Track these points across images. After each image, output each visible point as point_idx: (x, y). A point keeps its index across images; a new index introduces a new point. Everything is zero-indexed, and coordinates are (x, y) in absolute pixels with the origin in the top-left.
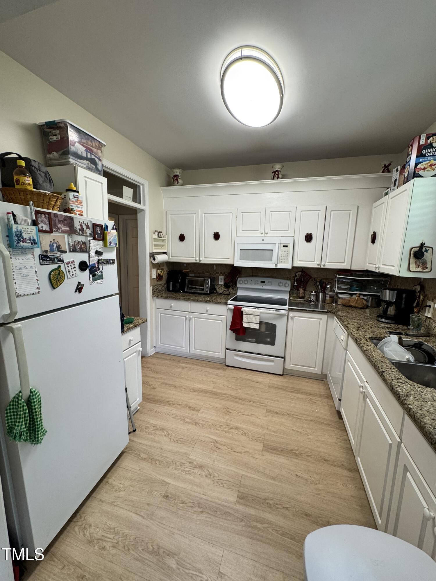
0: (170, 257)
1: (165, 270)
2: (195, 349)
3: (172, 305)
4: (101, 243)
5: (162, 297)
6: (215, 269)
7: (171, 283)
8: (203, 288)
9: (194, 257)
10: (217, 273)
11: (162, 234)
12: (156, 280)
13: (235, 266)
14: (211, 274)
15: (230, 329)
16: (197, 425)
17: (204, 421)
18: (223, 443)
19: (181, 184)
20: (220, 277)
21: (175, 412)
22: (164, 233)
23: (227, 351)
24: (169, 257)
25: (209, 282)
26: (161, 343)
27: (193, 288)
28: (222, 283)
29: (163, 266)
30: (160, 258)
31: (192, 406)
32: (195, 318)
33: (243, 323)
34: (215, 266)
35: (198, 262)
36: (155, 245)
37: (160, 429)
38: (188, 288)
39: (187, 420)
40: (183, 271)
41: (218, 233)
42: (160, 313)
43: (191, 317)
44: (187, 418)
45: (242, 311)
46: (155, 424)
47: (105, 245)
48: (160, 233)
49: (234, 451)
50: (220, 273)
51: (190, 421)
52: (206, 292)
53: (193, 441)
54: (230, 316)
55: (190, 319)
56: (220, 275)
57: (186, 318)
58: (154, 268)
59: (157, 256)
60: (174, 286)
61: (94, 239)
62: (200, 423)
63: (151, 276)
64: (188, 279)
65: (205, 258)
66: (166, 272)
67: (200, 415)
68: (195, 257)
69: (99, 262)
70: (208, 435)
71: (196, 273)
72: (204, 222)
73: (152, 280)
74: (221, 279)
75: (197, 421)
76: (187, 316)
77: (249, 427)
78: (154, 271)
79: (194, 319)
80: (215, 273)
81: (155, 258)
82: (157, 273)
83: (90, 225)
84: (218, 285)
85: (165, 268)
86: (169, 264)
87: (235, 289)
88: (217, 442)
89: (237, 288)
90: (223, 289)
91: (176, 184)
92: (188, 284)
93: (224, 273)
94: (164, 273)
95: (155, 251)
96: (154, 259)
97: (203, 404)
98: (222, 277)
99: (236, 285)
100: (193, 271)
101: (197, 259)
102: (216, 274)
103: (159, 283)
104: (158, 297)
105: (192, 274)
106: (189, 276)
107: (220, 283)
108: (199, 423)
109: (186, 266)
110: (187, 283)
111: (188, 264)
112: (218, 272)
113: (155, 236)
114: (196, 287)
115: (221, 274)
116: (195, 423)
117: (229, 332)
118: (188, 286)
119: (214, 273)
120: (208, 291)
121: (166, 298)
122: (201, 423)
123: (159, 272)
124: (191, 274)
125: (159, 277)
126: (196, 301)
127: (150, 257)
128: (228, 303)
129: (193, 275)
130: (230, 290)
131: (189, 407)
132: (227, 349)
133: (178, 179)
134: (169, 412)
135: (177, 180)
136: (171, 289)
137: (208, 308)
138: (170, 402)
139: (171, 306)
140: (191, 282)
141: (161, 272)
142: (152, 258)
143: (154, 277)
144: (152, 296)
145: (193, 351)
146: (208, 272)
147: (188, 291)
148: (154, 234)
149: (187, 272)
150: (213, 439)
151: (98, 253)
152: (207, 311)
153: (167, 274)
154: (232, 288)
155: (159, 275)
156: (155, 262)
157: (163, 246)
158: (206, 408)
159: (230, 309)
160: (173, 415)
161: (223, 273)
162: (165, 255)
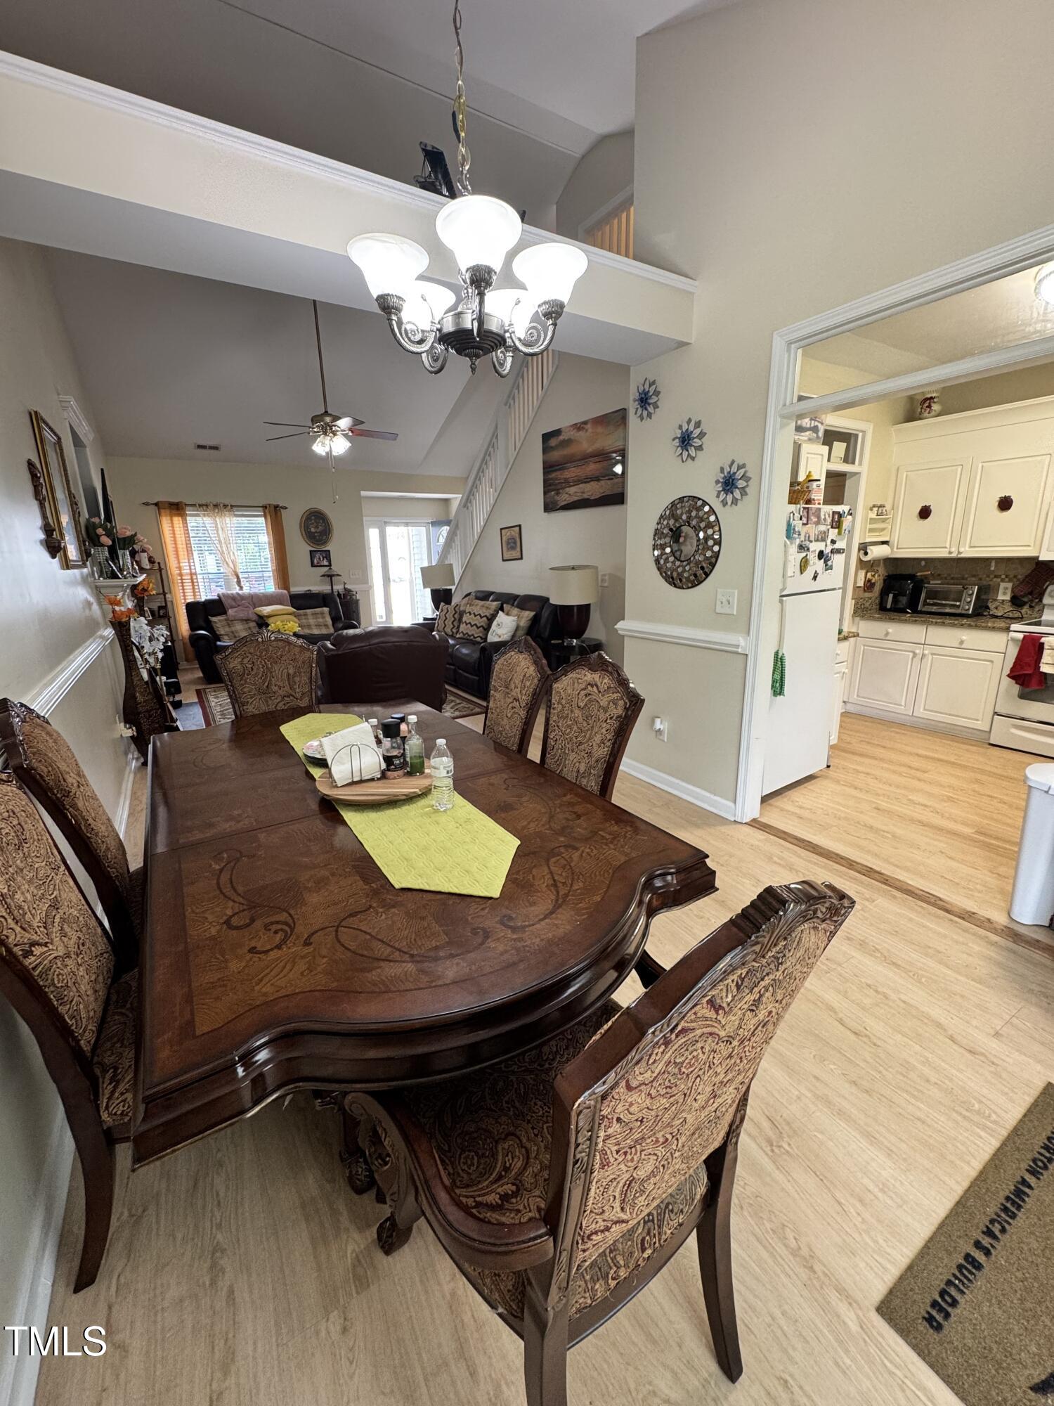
0: (895, 550)
1: (880, 572)
2: (925, 710)
3: (890, 631)
4: (837, 530)
5: (872, 618)
6: (993, 569)
7: (891, 596)
8: (958, 603)
9: (946, 548)
10: (996, 577)
11: (884, 509)
12: (862, 589)
13: (1040, 559)
14: (980, 579)
15: (1008, 676)
19: (936, 413)
20: (1003, 585)
22: (888, 507)
23: (996, 717)
24: (892, 549)
25: (973, 593)
26: (858, 696)
27: (934, 604)
28: (1008, 597)
29: (879, 565)
30: (877, 552)
32: (932, 654)
33: (1041, 665)
34: (993, 564)
35: (954, 555)
36: (871, 530)
38: (925, 604)
40: (919, 574)
41: (1009, 497)
42: (864, 645)
43: (926, 652)
45: (1043, 644)
47: (839, 533)
48: (880, 509)
50: (1003, 577)
52: (964, 612)
54: (1013, 652)
55: (923, 655)
56: (1003, 580)
57: (915, 654)
58: (862, 569)
59: (871, 547)
60: (895, 601)
61: (832, 527)
63: (855, 582)
64: (926, 588)
65: (971, 547)
66: (882, 578)
68: (948, 546)
69: (832, 552)
71: (946, 578)
72: (978, 478)
73: (856, 588)
74: (1006, 589)
76: (917, 651)
78: (862, 574)
79: (930, 657)
80: (992, 576)
81: (868, 551)
82: (866, 577)
83: (831, 513)
84: (996, 600)
85: (882, 570)
86: (889, 562)
87: (1037, 609)
89: (1044, 605)
90: (1008, 607)
91: (926, 414)
92: (927, 597)
93: (1015, 577)
94: (878, 580)
95: (868, 540)
96: (866, 554)
98: (1010, 585)
99: (1041, 601)
100: (939, 575)
101: (953, 550)
102: (995, 580)
103: (867, 595)
104: (863, 617)
105: (938, 580)
106: (929, 583)
107: (1000, 597)
109: (925, 565)
110: (923, 595)
111: (930, 561)
112: (1000, 574)
113: (873, 515)
114: (944, 602)
115: (1007, 579)
117: (1007, 681)
118: (925, 601)
119: (988, 576)
120: (969, 609)
121: (880, 619)
123: (869, 575)
124: (934, 579)
125: (869, 585)
126: (941, 625)
127: (859, 550)
128: (1011, 629)
129: (939, 582)
130: (1023, 611)
132: (995, 713)
133: (932, 405)
135: (929, 406)
136: (889, 606)
137: (964, 638)
139: (887, 634)
140: (933, 594)
141: (873, 576)
142: (862, 552)
143: (861, 583)
144: (853, 616)
145: (920, 712)
146: (974, 576)
147: (924, 609)
148: (871, 510)
149: (926, 577)
151: (833, 542)
152: (962, 642)
153: (882, 581)
154: (1031, 607)
155: (869, 581)
156: (865, 559)
157: (883, 529)
159: (1013, 640)
161: (1011, 576)
162: (885, 546)
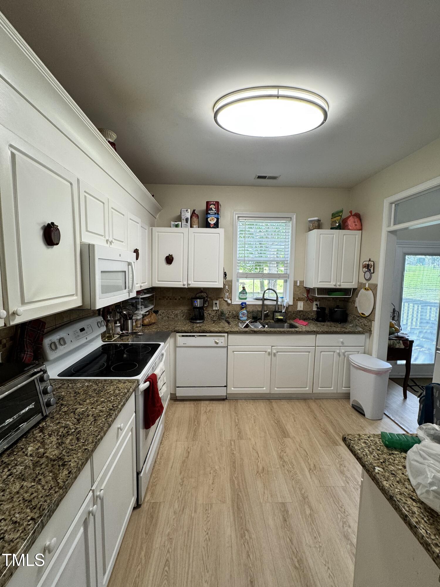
16: (305, 495)
17: (295, 492)
18: (307, 463)
21: (307, 539)
31: (281, 518)
37: (349, 542)
39: (308, 512)
44: (305, 513)
46: (350, 556)
49: (307, 454)
51: (306, 507)
53: (327, 491)
62: (301, 494)
67: (288, 500)
70: (310, 480)
75: (301, 498)
77: (273, 449)
88: (310, 469)
97: (268, 504)
108: (303, 495)
116: (305, 499)
122: (300, 492)
131: (285, 520)
134: (315, 547)
138: (297, 565)
150: (310, 473)
158: (271, 496)
160: (315, 537)
